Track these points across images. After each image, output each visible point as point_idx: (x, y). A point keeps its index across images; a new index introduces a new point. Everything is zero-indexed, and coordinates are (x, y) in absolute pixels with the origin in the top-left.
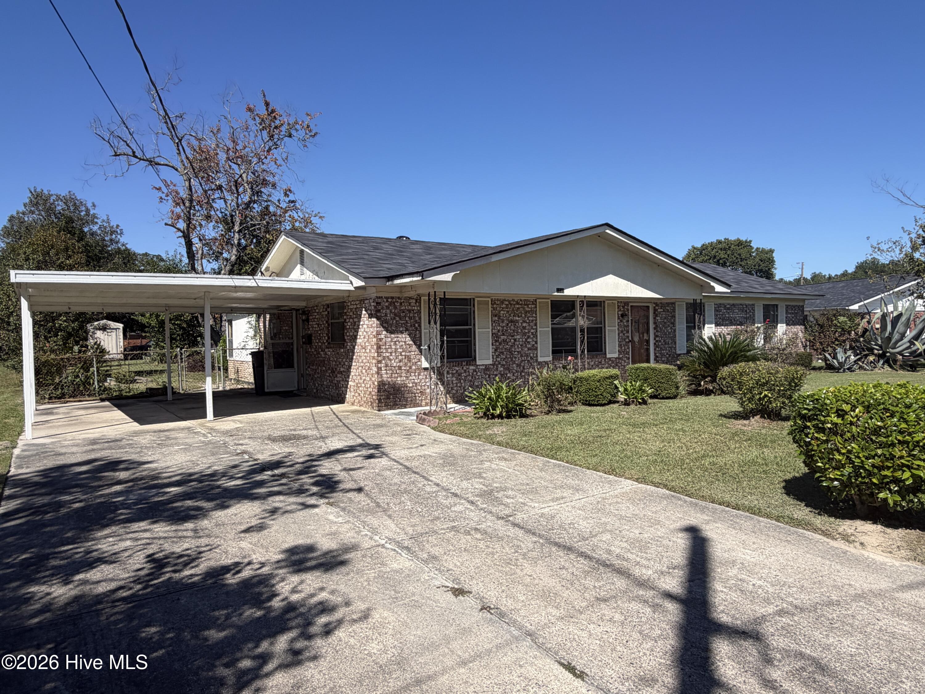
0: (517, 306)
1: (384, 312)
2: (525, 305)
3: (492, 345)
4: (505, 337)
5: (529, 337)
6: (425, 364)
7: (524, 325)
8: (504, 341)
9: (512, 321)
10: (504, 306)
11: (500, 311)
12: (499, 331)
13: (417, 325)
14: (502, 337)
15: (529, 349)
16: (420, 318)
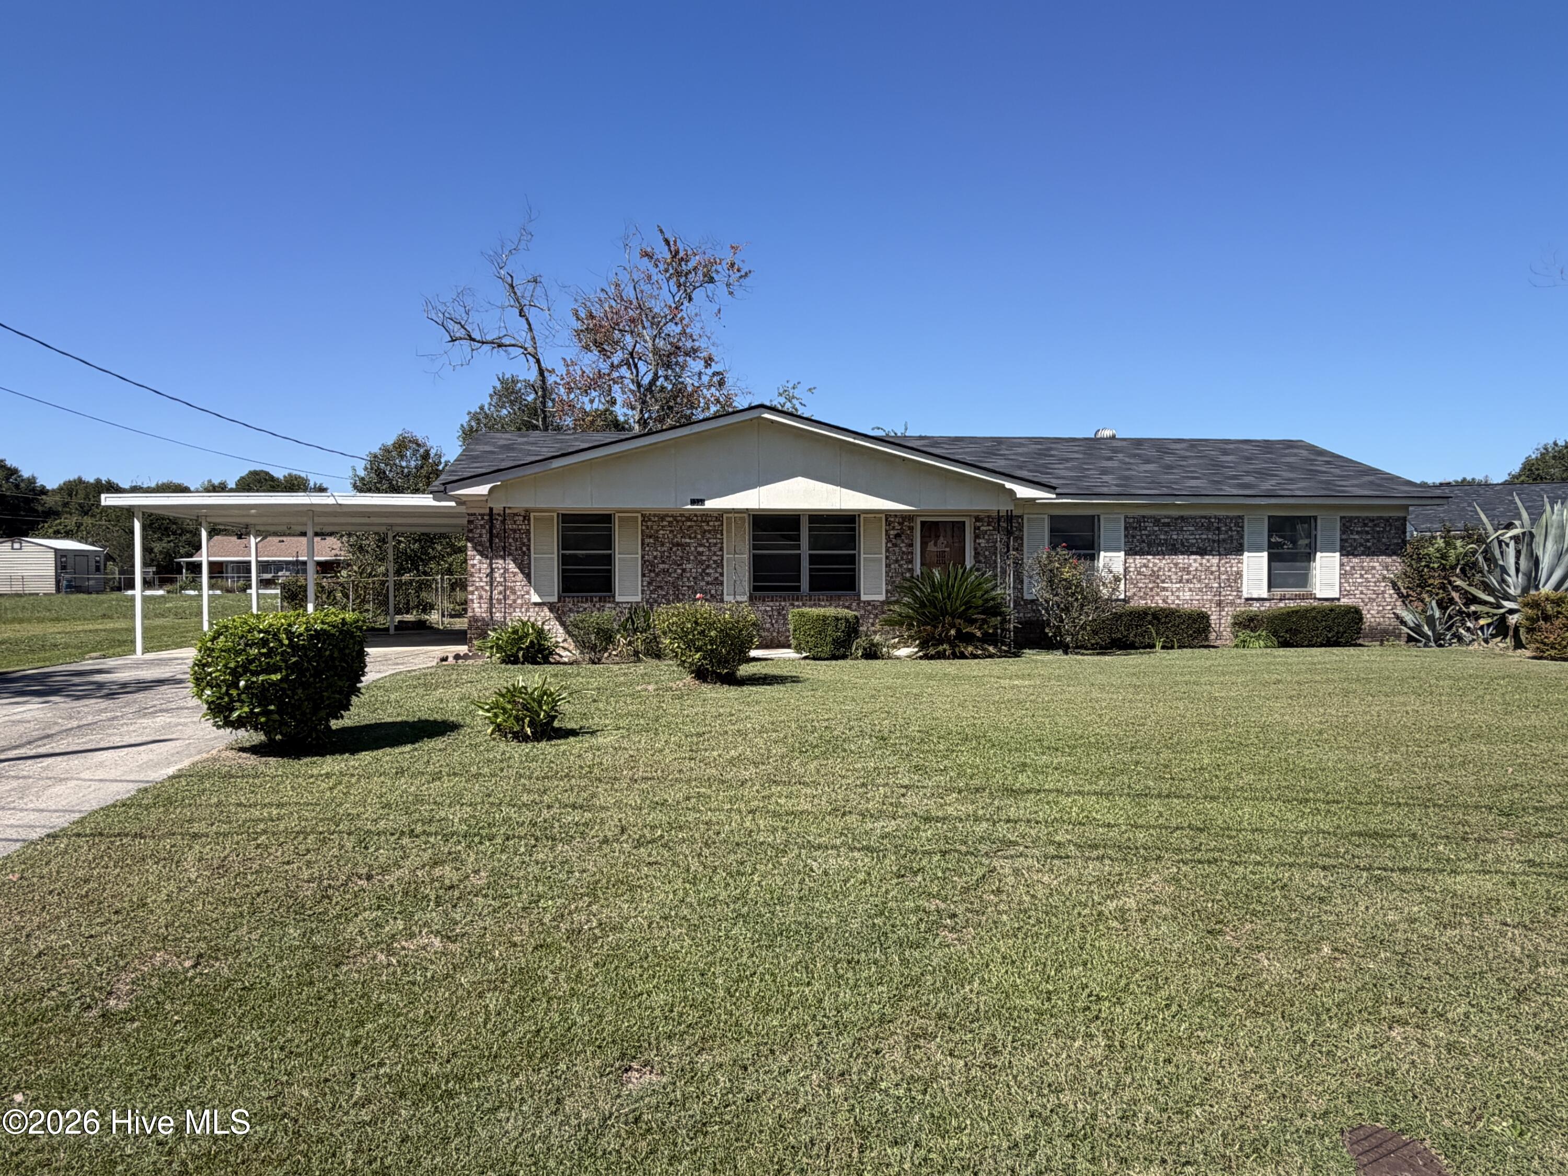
0: (689, 523)
1: (478, 531)
2: (702, 521)
3: (643, 575)
4: (667, 566)
5: (708, 566)
6: (536, 598)
7: (701, 549)
8: (664, 571)
9: (678, 545)
10: (665, 523)
11: (657, 531)
12: (655, 557)
13: (524, 549)
14: (661, 566)
15: (708, 583)
16: (529, 540)
